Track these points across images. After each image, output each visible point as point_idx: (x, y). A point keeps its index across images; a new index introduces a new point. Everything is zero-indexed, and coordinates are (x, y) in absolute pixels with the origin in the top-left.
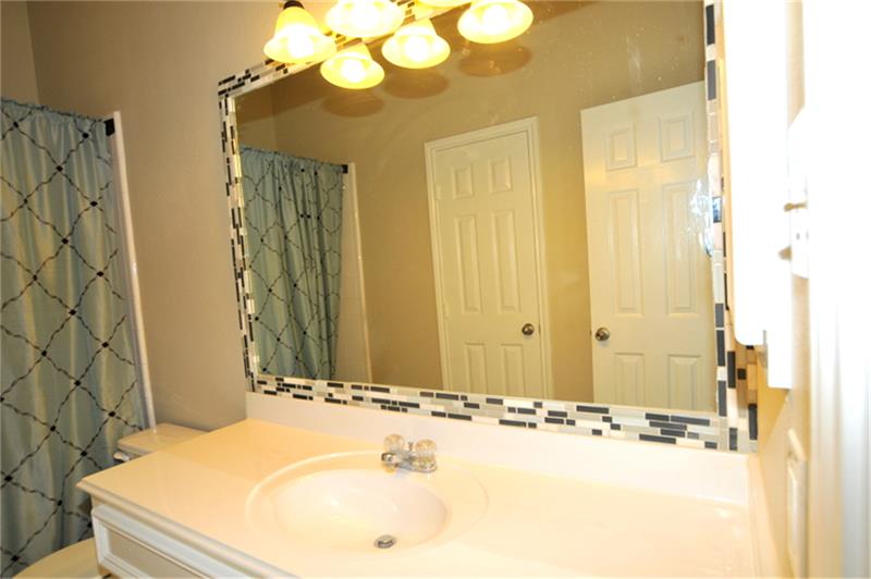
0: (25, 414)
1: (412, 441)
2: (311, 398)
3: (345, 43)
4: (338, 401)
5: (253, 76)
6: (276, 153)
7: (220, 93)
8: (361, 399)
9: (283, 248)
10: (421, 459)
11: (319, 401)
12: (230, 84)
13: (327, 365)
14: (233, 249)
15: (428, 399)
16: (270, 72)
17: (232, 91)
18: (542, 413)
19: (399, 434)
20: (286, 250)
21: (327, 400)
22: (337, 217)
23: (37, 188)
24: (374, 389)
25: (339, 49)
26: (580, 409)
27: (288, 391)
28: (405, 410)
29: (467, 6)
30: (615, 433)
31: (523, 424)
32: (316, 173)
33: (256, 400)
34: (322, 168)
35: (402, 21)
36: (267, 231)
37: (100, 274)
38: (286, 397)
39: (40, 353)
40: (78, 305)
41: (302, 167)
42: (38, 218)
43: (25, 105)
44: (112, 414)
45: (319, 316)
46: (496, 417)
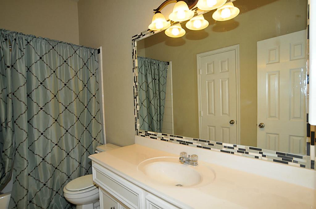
0: (73, 136)
1: (189, 155)
2: (156, 139)
3: (173, 23)
4: (165, 140)
5: (143, 35)
6: (146, 58)
7: (133, 40)
8: (173, 140)
9: (147, 90)
10: (192, 161)
11: (159, 140)
12: (136, 37)
14: (134, 89)
15: (196, 141)
16: (149, 33)
17: (136, 39)
18: (236, 149)
19: (185, 152)
20: (148, 90)
21: (161, 139)
22: (165, 80)
23: (79, 70)
24: (177, 137)
25: (171, 25)
26: (250, 148)
27: (149, 136)
28: (188, 145)
29: (216, 10)
30: (264, 158)
31: (229, 152)
32: (159, 65)
33: (139, 138)
34: (161, 63)
35: (193, 16)
36: (142, 84)
37: (94, 96)
38: (148, 138)
39: (77, 118)
40: (87, 105)
41: (154, 63)
42: (79, 78)
43: (78, 46)
44: (95, 139)
45: (157, 113)
46: (219, 149)
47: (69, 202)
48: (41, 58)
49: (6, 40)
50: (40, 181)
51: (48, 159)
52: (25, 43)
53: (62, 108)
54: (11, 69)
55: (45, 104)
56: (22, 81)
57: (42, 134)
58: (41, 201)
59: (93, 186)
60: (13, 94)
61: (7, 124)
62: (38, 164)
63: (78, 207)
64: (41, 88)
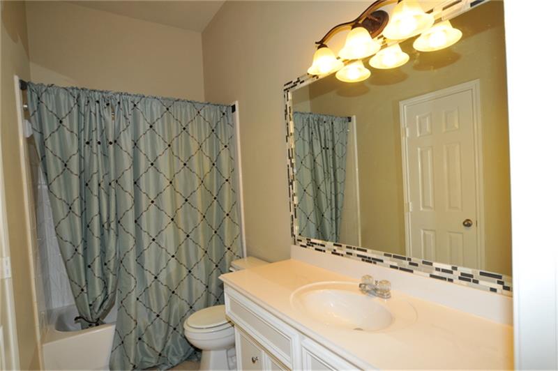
0: (196, 244)
1: (377, 280)
2: (324, 251)
3: (348, 62)
4: (338, 254)
5: (301, 81)
6: (311, 114)
7: (285, 90)
8: (351, 254)
9: (313, 167)
10: (381, 290)
11: (329, 253)
12: (290, 86)
13: (335, 235)
14: (288, 170)
15: (389, 258)
16: (309, 78)
17: (291, 89)
18: (457, 274)
19: (370, 275)
21: (333, 253)
22: (344, 148)
23: (205, 141)
24: (358, 249)
25: (345, 65)
26: (482, 274)
27: (313, 246)
28: (375, 263)
30: (506, 292)
31: (445, 279)
32: (332, 123)
33: (296, 249)
34: (336, 120)
35: (380, 48)
36: (304, 157)
37: (227, 180)
38: (311, 249)
39: (202, 216)
40: (217, 195)
41: (324, 120)
42: (204, 154)
43: (202, 103)
44: (229, 249)
45: (331, 206)
46: (428, 272)
47: (192, 345)
48: (151, 127)
49: (108, 104)
50: (152, 310)
51: (162, 277)
52: (131, 105)
53: (180, 201)
54: (114, 146)
55: (158, 195)
56: (127, 162)
57: (154, 240)
58: (154, 340)
59: (226, 323)
60: (117, 181)
61: (109, 225)
62: (149, 285)
63: (203, 352)
64: (151, 170)
